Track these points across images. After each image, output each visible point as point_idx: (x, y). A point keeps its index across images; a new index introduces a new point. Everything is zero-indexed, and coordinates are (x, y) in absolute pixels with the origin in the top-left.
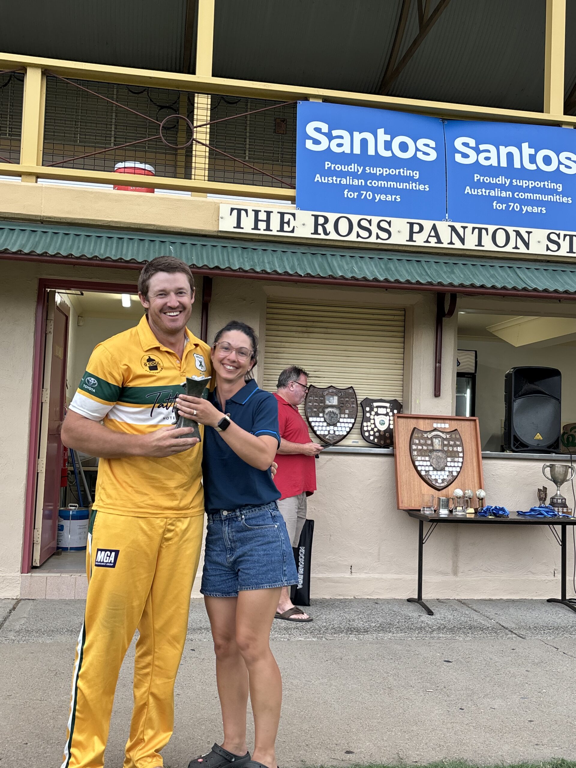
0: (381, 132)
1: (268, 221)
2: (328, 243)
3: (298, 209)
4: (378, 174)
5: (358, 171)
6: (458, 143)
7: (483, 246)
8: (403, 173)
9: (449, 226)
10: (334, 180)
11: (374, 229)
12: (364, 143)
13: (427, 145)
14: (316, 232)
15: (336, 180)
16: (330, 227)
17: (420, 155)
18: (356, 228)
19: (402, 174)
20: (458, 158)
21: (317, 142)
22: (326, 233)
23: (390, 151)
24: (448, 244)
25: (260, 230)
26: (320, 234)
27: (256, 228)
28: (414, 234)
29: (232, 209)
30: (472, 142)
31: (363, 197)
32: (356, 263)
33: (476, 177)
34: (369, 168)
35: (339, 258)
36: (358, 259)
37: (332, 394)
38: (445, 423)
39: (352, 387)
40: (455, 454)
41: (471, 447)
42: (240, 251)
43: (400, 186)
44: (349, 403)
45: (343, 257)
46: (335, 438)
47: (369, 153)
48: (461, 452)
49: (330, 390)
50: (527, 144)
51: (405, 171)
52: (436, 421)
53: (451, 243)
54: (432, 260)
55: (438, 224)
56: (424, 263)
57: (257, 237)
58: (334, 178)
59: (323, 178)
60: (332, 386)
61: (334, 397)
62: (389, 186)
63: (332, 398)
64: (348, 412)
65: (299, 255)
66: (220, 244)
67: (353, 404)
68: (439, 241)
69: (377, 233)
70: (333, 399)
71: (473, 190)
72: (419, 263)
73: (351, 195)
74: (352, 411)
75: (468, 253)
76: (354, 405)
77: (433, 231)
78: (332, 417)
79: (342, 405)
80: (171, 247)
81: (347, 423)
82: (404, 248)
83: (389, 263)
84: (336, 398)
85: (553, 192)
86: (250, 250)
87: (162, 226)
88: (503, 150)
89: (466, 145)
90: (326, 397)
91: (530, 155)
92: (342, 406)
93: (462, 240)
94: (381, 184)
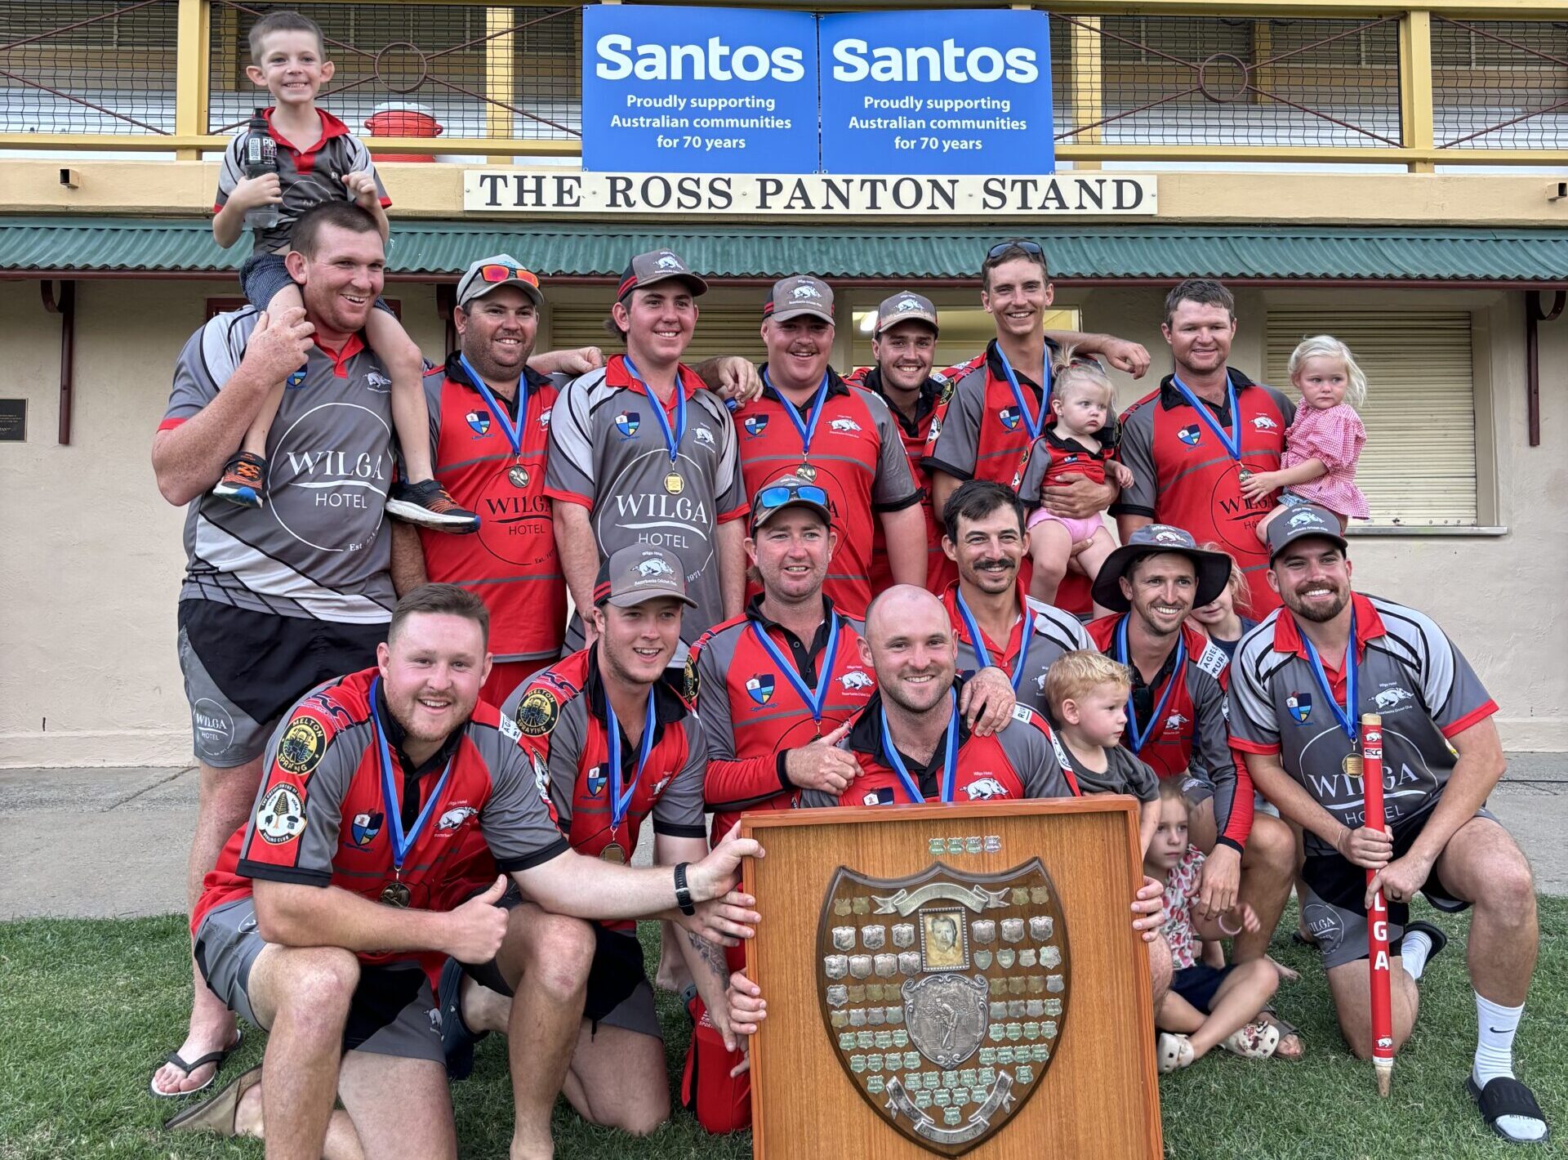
0: (714, 43)
2: (635, 218)
3: (585, 170)
4: (710, 109)
5: (679, 105)
6: (839, 50)
7: (880, 208)
8: (750, 103)
9: (823, 180)
10: (641, 122)
11: (705, 192)
12: (688, 61)
13: (789, 57)
14: (613, 203)
15: (645, 122)
16: (635, 194)
17: (777, 74)
18: (676, 193)
19: (748, 106)
20: (839, 73)
21: (614, 66)
22: (628, 203)
23: (729, 71)
24: (823, 208)
25: (526, 205)
26: (621, 206)
27: (520, 202)
28: (768, 197)
29: (483, 178)
30: (862, 46)
31: (686, 146)
33: (868, 101)
34: (696, 99)
42: (497, 239)
43: (744, 123)
47: (696, 77)
50: (951, 41)
51: (753, 101)
53: (828, 207)
55: (806, 179)
57: (525, 217)
58: (642, 119)
59: (624, 120)
62: (727, 126)
66: (467, 229)
68: (808, 205)
69: (710, 199)
71: (861, 121)
72: (779, 240)
73: (668, 143)
75: (856, 220)
77: (797, 190)
82: (755, 219)
85: (995, 114)
88: (913, 55)
89: (851, 51)
91: (956, 58)
93: (845, 202)
94: (715, 123)
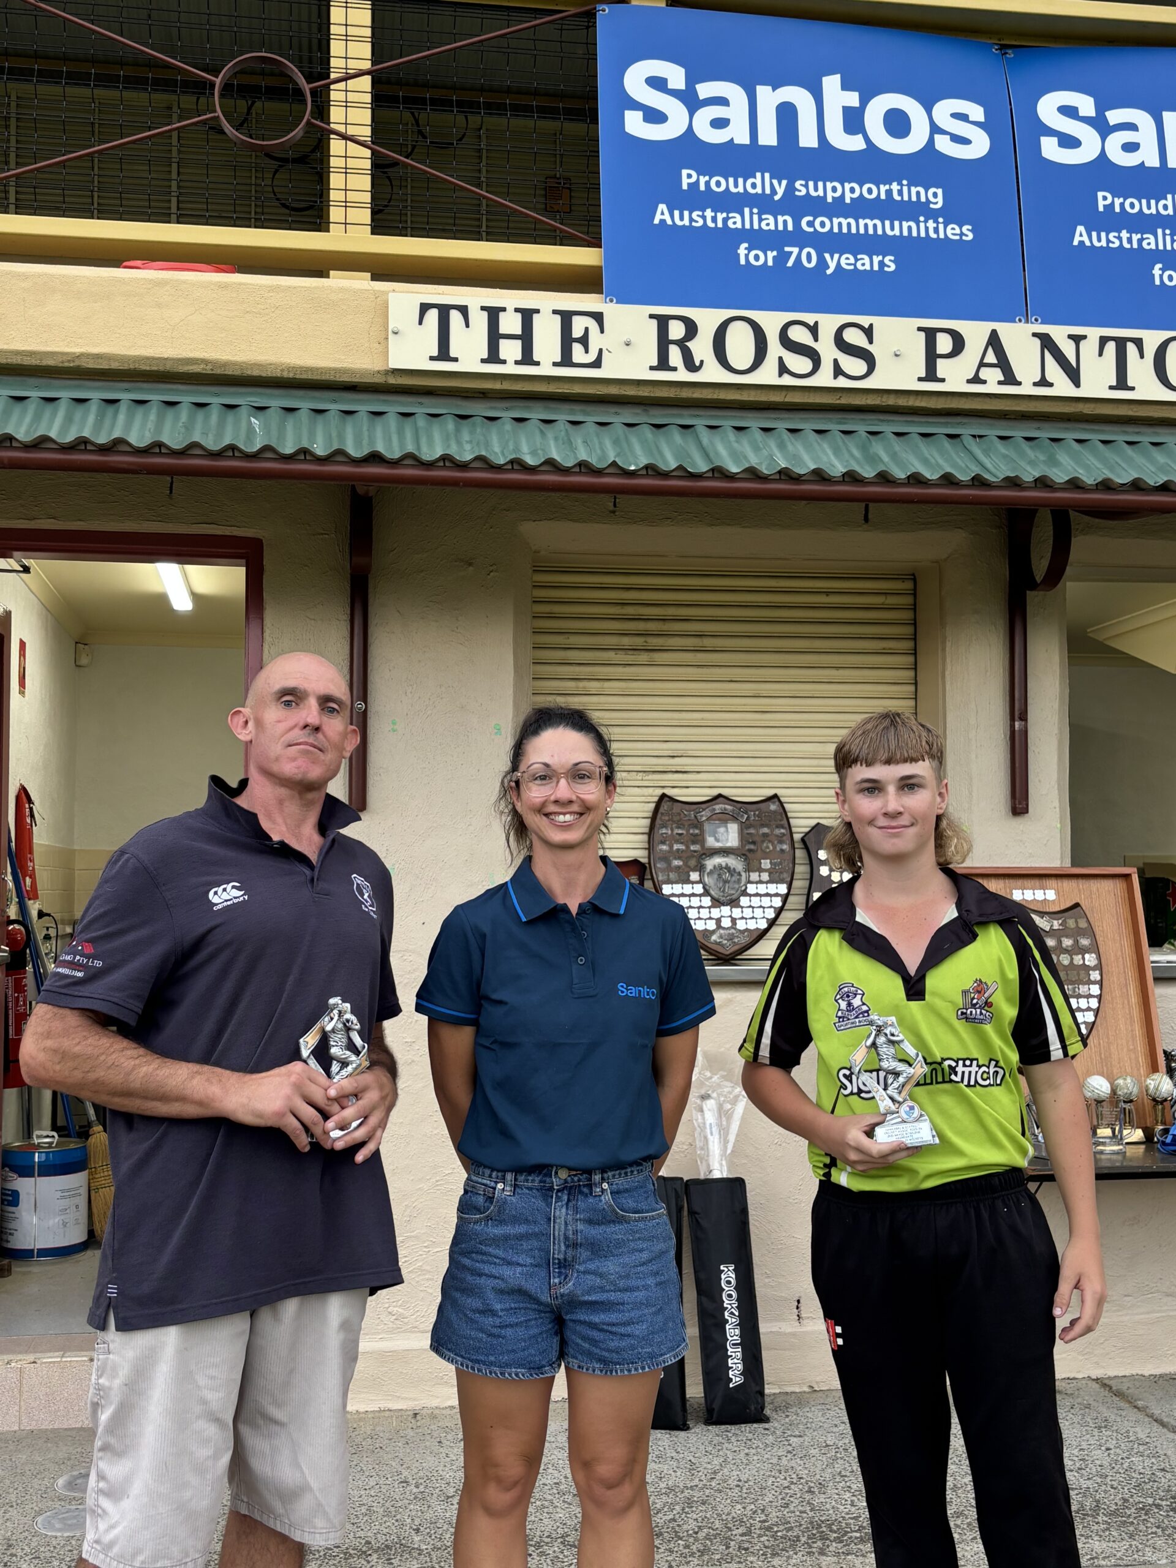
0: (831, 84)
1: (526, 337)
2: (697, 394)
3: (611, 301)
4: (829, 200)
5: (774, 191)
6: (1048, 107)
7: (1133, 389)
8: (900, 193)
9: (1035, 335)
10: (708, 218)
11: (827, 349)
12: (787, 114)
13: (962, 117)
14: (663, 363)
15: (714, 219)
16: (702, 348)
17: (943, 144)
18: (775, 349)
19: (897, 197)
20: (1050, 149)
21: (654, 116)
22: (691, 365)
23: (860, 136)
24: (1035, 384)
25: (504, 362)
26: (675, 369)
27: (494, 357)
28: (940, 362)
29: (424, 308)
30: (1086, 105)
31: (790, 264)
32: (782, 446)
33: (1103, 199)
34: (803, 182)
35: (732, 435)
36: (786, 435)
37: (724, 818)
38: (1043, 888)
39: (775, 796)
40: (1079, 975)
41: (1119, 953)
42: (450, 424)
43: (892, 228)
44: (770, 841)
45: (741, 433)
46: (736, 940)
47: (803, 143)
48: (1094, 969)
49: (718, 807)
51: (905, 189)
52: (1020, 882)
53: (1043, 382)
54: (992, 431)
55: (1005, 330)
56: (968, 441)
57: (497, 386)
58: (709, 213)
59: (676, 213)
60: (720, 796)
61: (729, 825)
62: (862, 231)
63: (722, 830)
64: (769, 866)
65: (620, 430)
66: (393, 407)
67: (781, 842)
68: (1010, 378)
69: (836, 361)
70: (727, 831)
71: (1094, 234)
72: (957, 440)
73: (757, 258)
74: (781, 863)
75: (1087, 409)
76: (785, 847)
77: (990, 350)
78: (726, 882)
79: (752, 847)
80: (253, 419)
81: (767, 895)
82: (912, 402)
83: (874, 443)
84: (733, 829)
86: (478, 420)
87: (226, 364)
89: (1069, 111)
90: (707, 827)
92: (750, 851)
93: (1074, 374)
94: (840, 224)
